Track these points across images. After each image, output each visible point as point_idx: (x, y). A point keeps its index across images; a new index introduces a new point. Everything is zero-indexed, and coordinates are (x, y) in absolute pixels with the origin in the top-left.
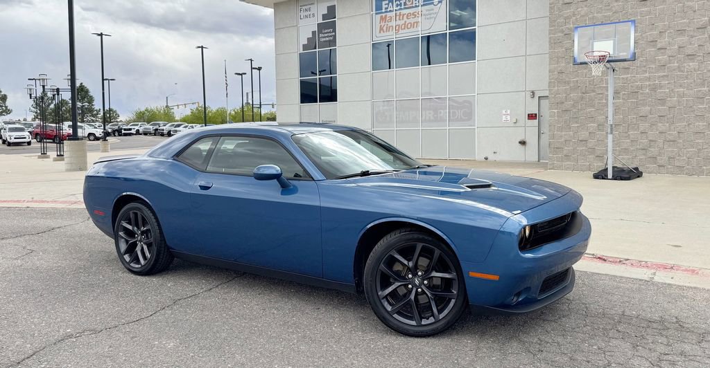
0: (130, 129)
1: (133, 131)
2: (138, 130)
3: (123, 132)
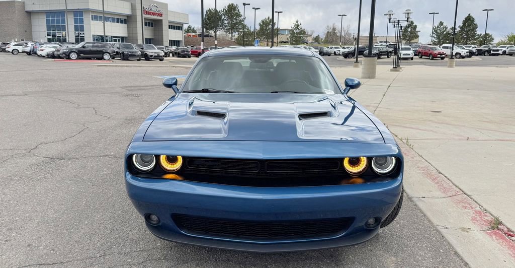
0: (498, 50)
1: (500, 52)
2: (505, 51)
3: (492, 52)
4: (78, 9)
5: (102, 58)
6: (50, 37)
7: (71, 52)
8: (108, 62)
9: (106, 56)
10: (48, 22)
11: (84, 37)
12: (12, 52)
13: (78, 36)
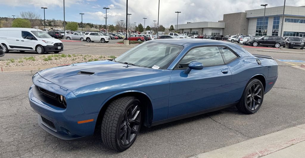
4: (277, 15)
5: (274, 47)
6: (257, 33)
7: (255, 42)
8: (277, 49)
9: (277, 45)
10: (258, 24)
11: (278, 33)
12: (231, 41)
13: (274, 32)
